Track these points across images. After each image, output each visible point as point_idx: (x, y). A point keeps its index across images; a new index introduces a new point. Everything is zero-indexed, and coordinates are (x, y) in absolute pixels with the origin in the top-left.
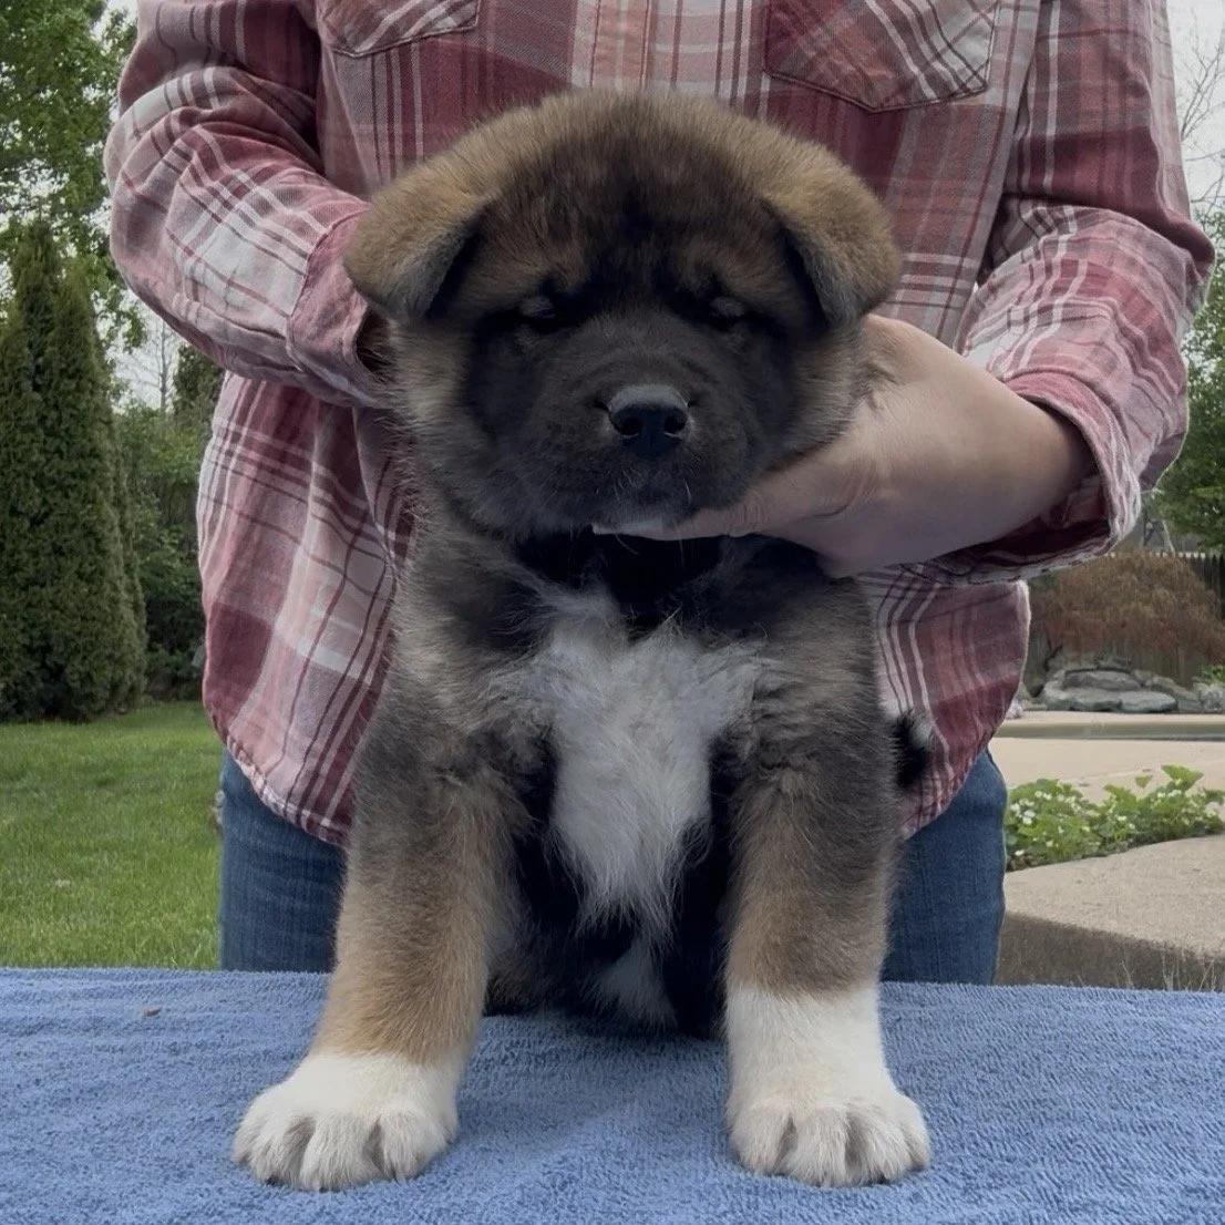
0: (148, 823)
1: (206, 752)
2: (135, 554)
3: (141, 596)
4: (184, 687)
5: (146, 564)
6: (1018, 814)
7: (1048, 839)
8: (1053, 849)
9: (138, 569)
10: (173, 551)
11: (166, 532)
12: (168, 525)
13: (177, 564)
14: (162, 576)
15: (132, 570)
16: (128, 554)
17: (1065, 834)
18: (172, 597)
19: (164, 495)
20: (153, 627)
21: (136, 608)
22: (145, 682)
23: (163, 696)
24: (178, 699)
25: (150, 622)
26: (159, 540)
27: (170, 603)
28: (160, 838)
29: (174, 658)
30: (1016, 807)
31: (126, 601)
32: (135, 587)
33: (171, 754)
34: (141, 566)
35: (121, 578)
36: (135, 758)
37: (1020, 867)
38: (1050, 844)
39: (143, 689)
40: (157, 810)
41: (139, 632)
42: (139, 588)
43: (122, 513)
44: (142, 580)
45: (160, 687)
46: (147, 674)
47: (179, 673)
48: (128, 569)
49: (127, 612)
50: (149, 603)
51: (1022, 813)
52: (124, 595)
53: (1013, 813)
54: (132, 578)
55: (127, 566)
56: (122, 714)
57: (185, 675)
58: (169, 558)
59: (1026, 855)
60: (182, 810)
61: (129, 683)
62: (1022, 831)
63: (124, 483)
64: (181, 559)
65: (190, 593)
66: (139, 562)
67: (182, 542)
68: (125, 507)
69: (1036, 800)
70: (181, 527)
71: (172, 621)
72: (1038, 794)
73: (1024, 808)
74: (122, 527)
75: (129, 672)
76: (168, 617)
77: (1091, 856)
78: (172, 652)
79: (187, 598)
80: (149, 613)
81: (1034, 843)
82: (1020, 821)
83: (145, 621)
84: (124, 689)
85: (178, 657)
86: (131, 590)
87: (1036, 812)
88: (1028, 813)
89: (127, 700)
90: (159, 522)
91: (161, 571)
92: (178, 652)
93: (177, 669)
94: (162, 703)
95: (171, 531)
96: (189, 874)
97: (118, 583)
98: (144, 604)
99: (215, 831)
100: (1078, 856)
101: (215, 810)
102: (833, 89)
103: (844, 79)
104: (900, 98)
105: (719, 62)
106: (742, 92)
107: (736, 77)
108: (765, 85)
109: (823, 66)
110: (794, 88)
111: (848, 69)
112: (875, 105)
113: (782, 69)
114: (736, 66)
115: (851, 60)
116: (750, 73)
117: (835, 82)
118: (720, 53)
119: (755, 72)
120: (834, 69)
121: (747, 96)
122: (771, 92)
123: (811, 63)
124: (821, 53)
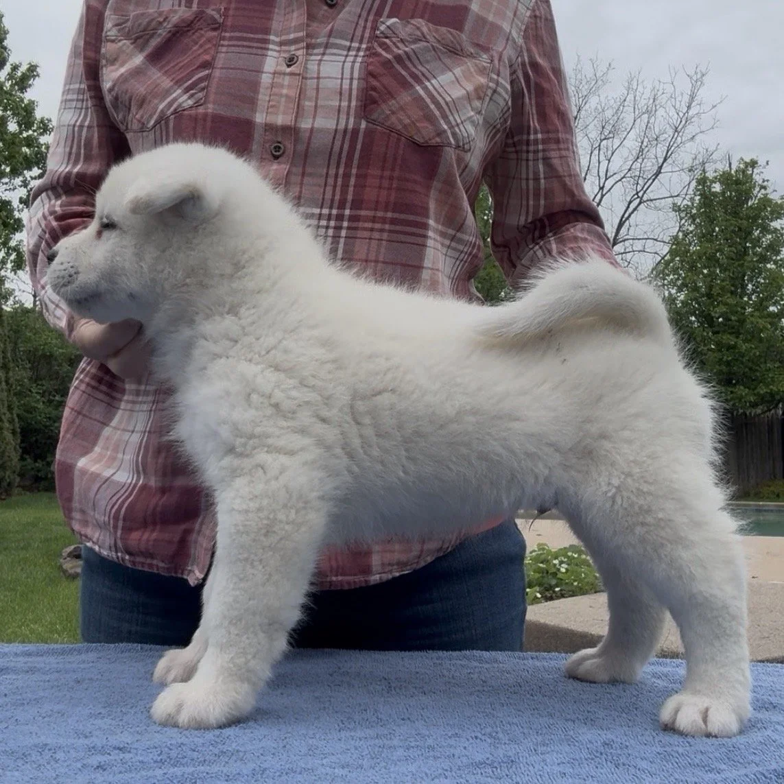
2: (15, 399)
3: (17, 425)
4: (43, 483)
5: (21, 405)
6: (557, 566)
7: (575, 581)
8: (577, 586)
9: (16, 409)
10: (38, 397)
11: (34, 385)
12: (35, 381)
13: (41, 406)
14: (31, 413)
15: (13, 409)
17: (584, 578)
20: (24, 445)
21: (14, 433)
22: (18, 479)
23: (29, 489)
24: (38, 491)
25: (22, 442)
26: (30, 391)
29: (37, 465)
30: (556, 562)
31: (8, 428)
34: (18, 406)
37: (558, 598)
38: (576, 584)
39: (16, 484)
40: (25, 560)
41: (15, 448)
42: (16, 420)
43: (7, 373)
44: (18, 416)
45: (27, 483)
46: (19, 475)
48: (10, 408)
49: (8, 435)
50: (22, 429)
51: (560, 565)
52: (7, 424)
53: (555, 565)
55: (9, 406)
56: (4, 499)
58: (35, 402)
59: (561, 590)
60: (41, 560)
61: (8, 480)
62: (560, 576)
64: (44, 403)
66: (17, 404)
67: (44, 392)
68: (9, 369)
69: (568, 557)
70: (43, 382)
71: (36, 440)
72: (570, 554)
73: (561, 562)
74: (7, 381)
75: (8, 472)
77: (599, 592)
78: (35, 461)
80: (22, 436)
81: (567, 583)
82: (559, 570)
83: (19, 441)
84: (5, 484)
86: (11, 421)
87: (568, 565)
88: (563, 565)
89: (6, 491)
91: (30, 410)
92: (39, 461)
95: (37, 385)
97: (3, 417)
98: (19, 430)
99: (62, 574)
100: (593, 591)
101: (61, 560)
102: (399, 131)
103: (405, 126)
104: (438, 140)
105: (339, 111)
106: (351, 126)
107: (348, 119)
108: (363, 125)
109: (393, 119)
110: (378, 127)
111: (407, 121)
112: (422, 141)
113: (372, 117)
114: (348, 114)
115: (409, 117)
116: (355, 118)
117: (400, 127)
118: (340, 106)
119: (358, 117)
120: (400, 121)
121: (353, 129)
122: (366, 128)
123: (388, 116)
124: (393, 113)
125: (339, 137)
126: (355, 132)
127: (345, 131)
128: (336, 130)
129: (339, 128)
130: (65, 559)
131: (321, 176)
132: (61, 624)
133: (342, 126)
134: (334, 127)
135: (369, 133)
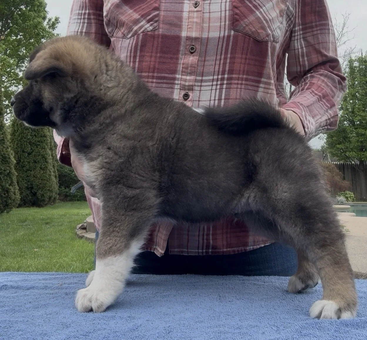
0: (59, 234)
1: (74, 215)
2: (55, 162)
3: (57, 174)
5: (58, 165)
9: (56, 167)
14: (63, 168)
15: (55, 167)
16: (54, 163)
18: (65, 174)
20: (60, 182)
21: (56, 177)
22: (58, 196)
23: (63, 200)
24: (67, 201)
25: (59, 181)
27: (65, 175)
28: (62, 238)
29: (66, 190)
31: (53, 175)
32: (55, 172)
33: (65, 215)
34: (57, 166)
35: (52, 169)
36: (55, 217)
39: (57, 199)
40: (61, 230)
41: (56, 183)
42: (57, 171)
43: (52, 152)
44: (57, 170)
45: (62, 198)
46: (58, 194)
47: (67, 194)
48: (54, 166)
49: (53, 178)
50: (59, 175)
52: (52, 173)
54: (55, 169)
55: (53, 166)
56: (52, 205)
57: (69, 194)
60: (68, 231)
61: (54, 197)
63: (52, 144)
65: (70, 173)
66: (56, 165)
68: (53, 150)
71: (65, 180)
74: (52, 155)
75: (54, 194)
76: (64, 179)
78: (65, 189)
79: (69, 174)
80: (59, 178)
83: (58, 180)
84: (52, 198)
85: (67, 190)
86: (54, 172)
89: (53, 201)
92: (67, 188)
93: (67, 193)
94: (63, 202)
96: (70, 247)
97: (51, 170)
98: (58, 176)
99: (77, 236)
101: (77, 230)
102: (250, 35)
103: (253, 32)
104: (267, 38)
105: (220, 27)
106: (226, 34)
107: (225, 31)
108: (232, 33)
109: (247, 28)
110: (240, 33)
111: (254, 29)
112: (260, 39)
113: (237, 29)
114: (225, 28)
115: (254, 27)
116: (228, 30)
117: (250, 33)
118: (220, 25)
119: (230, 29)
120: (250, 30)
121: (228, 35)
122: (234, 34)
123: (244, 28)
124: (247, 25)
125: (221, 40)
126: (229, 37)
127: (224, 37)
128: (219, 37)
129: (221, 36)
131: (213, 61)
133: (222, 35)
134: (218, 36)
135: (235, 37)
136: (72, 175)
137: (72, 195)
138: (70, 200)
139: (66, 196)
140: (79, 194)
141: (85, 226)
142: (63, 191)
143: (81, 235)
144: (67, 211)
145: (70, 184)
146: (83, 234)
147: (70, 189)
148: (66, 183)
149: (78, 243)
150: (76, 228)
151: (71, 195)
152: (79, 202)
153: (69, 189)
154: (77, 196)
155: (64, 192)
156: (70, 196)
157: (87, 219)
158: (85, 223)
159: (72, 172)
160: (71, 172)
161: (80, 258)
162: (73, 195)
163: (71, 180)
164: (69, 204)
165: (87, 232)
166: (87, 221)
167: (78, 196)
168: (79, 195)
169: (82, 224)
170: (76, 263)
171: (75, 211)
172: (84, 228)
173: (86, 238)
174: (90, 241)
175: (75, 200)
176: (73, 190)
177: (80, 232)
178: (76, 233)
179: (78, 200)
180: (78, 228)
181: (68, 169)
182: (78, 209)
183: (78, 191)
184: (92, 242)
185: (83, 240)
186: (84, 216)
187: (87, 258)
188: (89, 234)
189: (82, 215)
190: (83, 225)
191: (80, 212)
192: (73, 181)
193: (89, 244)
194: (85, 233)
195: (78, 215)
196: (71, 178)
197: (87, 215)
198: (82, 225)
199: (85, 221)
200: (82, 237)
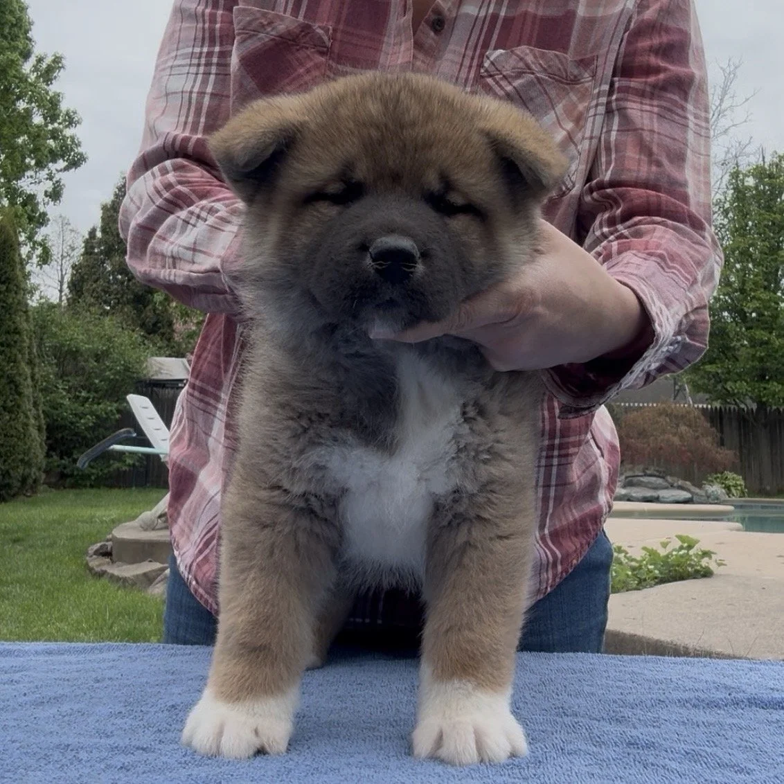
0: (46, 566)
1: (83, 522)
2: (40, 395)
3: (43, 421)
4: (68, 480)
5: (47, 401)
9: (41, 405)
10: (64, 393)
11: (60, 381)
12: (61, 377)
13: (66, 402)
14: (57, 409)
15: (38, 405)
16: (36, 395)
17: (616, 576)
18: (62, 423)
19: (60, 358)
20: (50, 442)
21: (40, 429)
22: (43, 476)
23: (55, 485)
24: (65, 488)
25: (48, 438)
26: (56, 387)
27: (61, 427)
28: (53, 576)
29: (63, 461)
31: (34, 425)
32: (39, 416)
33: (60, 522)
34: (44, 403)
35: (30, 410)
36: (37, 525)
39: (42, 481)
40: (51, 558)
41: (41, 445)
42: (42, 417)
43: (33, 369)
44: (44, 412)
45: (53, 480)
46: (45, 471)
47: (65, 472)
49: (33, 432)
50: (48, 426)
52: (32, 421)
54: (38, 410)
55: (35, 403)
56: (29, 496)
57: (70, 473)
58: (61, 398)
60: (67, 558)
61: (34, 477)
63: (35, 350)
64: (70, 399)
65: (74, 420)
66: (43, 400)
67: (70, 388)
68: (35, 365)
70: (70, 378)
71: (63, 437)
74: (33, 377)
75: (34, 469)
76: (60, 435)
77: (631, 590)
78: (62, 458)
79: (72, 423)
80: (48, 432)
83: (45, 438)
84: (30, 481)
85: (65, 461)
86: (37, 418)
89: (31, 488)
90: (56, 375)
91: (56, 406)
92: (65, 457)
93: (65, 468)
94: (54, 490)
95: (63, 381)
96: (71, 598)
97: (29, 413)
98: (45, 427)
99: (88, 571)
100: (625, 589)
101: (88, 558)
130: (91, 556)
132: (86, 622)
136: (78, 425)
137: (78, 475)
138: (73, 486)
139: (63, 476)
140: (94, 471)
141: (109, 548)
142: (56, 464)
143: (98, 569)
144: (64, 513)
145: (74, 447)
146: (104, 568)
147: (75, 461)
148: (64, 444)
149: (92, 588)
150: (86, 553)
151: (75, 473)
152: (93, 491)
153: (71, 459)
154: (89, 476)
155: (58, 466)
156: (72, 475)
157: (113, 532)
158: (108, 541)
159: (81, 418)
160: (78, 419)
161: (98, 624)
162: (80, 473)
163: (75, 438)
164: (71, 494)
165: (113, 562)
166: (113, 536)
167: (93, 478)
168: (93, 474)
169: (102, 543)
170: (86, 634)
171: (86, 512)
172: (105, 554)
173: (112, 576)
174: (121, 583)
175: (85, 486)
176: (83, 461)
177: (96, 563)
178: (87, 564)
179: (92, 486)
180: (91, 552)
181: (69, 412)
182: (92, 507)
183: (92, 464)
184: (125, 587)
185: (104, 580)
186: (105, 525)
187: (112, 623)
188: (118, 566)
189: (102, 522)
190: (105, 545)
191: (98, 514)
192: (80, 440)
193: (118, 590)
194: (108, 563)
195: (91, 520)
196: (76, 434)
197: (113, 521)
198: (101, 546)
199: (110, 536)
200: (102, 574)
